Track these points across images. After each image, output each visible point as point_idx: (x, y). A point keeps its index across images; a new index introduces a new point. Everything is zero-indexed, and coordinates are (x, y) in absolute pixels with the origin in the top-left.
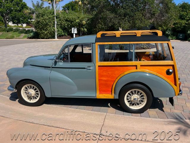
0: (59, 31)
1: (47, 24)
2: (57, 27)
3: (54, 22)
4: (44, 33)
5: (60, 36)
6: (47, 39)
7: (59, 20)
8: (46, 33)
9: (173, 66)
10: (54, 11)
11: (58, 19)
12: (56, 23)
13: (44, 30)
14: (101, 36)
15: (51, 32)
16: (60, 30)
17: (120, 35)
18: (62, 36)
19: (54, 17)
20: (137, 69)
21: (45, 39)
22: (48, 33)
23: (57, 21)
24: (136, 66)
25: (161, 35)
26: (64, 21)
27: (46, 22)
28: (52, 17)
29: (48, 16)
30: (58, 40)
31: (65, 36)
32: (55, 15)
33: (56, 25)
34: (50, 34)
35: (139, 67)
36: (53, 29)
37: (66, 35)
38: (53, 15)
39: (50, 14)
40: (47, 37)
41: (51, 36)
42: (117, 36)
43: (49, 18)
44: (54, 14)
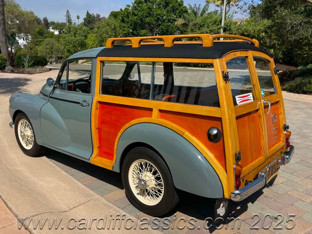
6: (202, 67)
10: (222, 19)
11: (227, 32)
19: (220, 28)
21: (199, 67)
28: (216, 28)
29: (208, 28)
32: (223, 25)
38: (218, 25)
39: (215, 23)
44: (221, 24)
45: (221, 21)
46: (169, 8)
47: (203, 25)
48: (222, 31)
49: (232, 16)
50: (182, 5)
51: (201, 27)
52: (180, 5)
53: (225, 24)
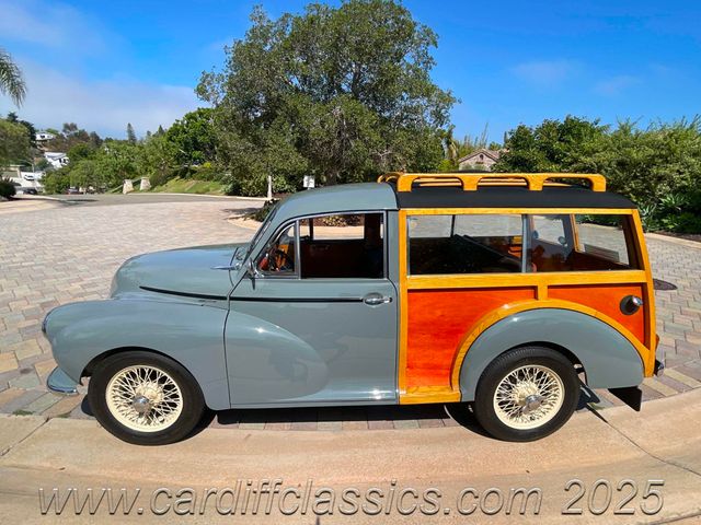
9: (643, 286)
14: (412, 187)
17: (478, 186)
20: (536, 297)
24: (535, 288)
25: (604, 190)
35: (542, 292)
42: (466, 189)
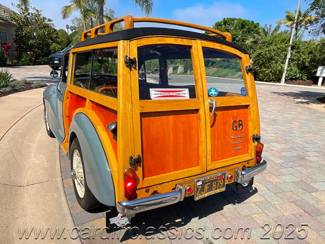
0: (291, 70)
1: (271, 58)
2: (289, 64)
3: (286, 56)
4: (265, 72)
5: (291, 79)
6: (267, 81)
7: (296, 53)
8: (267, 72)
10: (290, 38)
11: (295, 50)
12: (289, 56)
13: (265, 67)
15: (275, 72)
16: (295, 69)
18: (296, 79)
19: (288, 46)
21: (264, 81)
22: (271, 72)
23: (291, 54)
26: (306, 53)
27: (270, 54)
28: (284, 46)
30: (285, 84)
31: (302, 79)
32: (291, 43)
33: (287, 60)
34: (275, 73)
36: (280, 67)
37: (305, 78)
38: (286, 43)
39: (283, 42)
40: (268, 79)
41: (275, 77)
43: (279, 49)
44: (289, 42)
45: (289, 40)
46: (245, 30)
47: (272, 43)
48: (290, 48)
49: (302, 35)
50: (258, 26)
51: (269, 44)
52: (255, 27)
53: (293, 43)
